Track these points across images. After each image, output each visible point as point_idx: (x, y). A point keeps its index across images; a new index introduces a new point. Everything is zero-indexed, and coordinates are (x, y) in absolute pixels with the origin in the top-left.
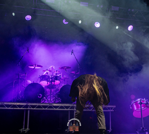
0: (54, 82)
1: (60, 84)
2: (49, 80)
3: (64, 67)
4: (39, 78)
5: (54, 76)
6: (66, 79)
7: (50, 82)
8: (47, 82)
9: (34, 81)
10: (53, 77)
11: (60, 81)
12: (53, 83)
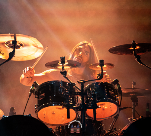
0: (95, 107)
1: (116, 117)
2: (74, 103)
3: (129, 46)
4: (33, 95)
5: (91, 86)
6: (139, 94)
7: (76, 109)
8: (65, 110)
9: (12, 109)
10: (88, 89)
11: (118, 105)
12: (90, 112)
